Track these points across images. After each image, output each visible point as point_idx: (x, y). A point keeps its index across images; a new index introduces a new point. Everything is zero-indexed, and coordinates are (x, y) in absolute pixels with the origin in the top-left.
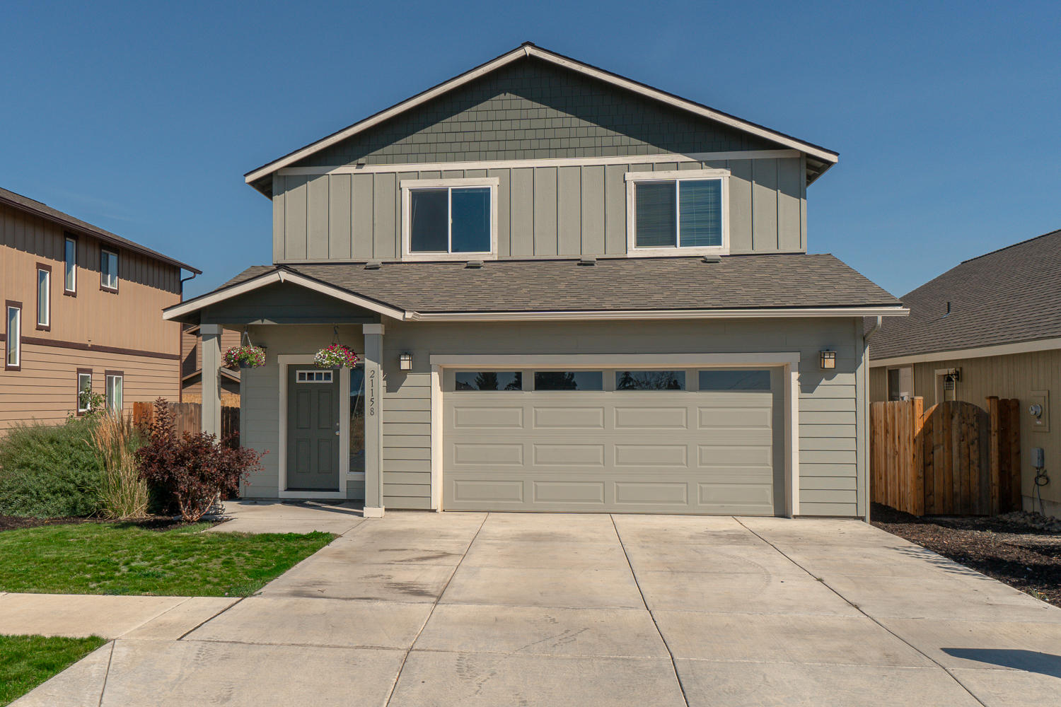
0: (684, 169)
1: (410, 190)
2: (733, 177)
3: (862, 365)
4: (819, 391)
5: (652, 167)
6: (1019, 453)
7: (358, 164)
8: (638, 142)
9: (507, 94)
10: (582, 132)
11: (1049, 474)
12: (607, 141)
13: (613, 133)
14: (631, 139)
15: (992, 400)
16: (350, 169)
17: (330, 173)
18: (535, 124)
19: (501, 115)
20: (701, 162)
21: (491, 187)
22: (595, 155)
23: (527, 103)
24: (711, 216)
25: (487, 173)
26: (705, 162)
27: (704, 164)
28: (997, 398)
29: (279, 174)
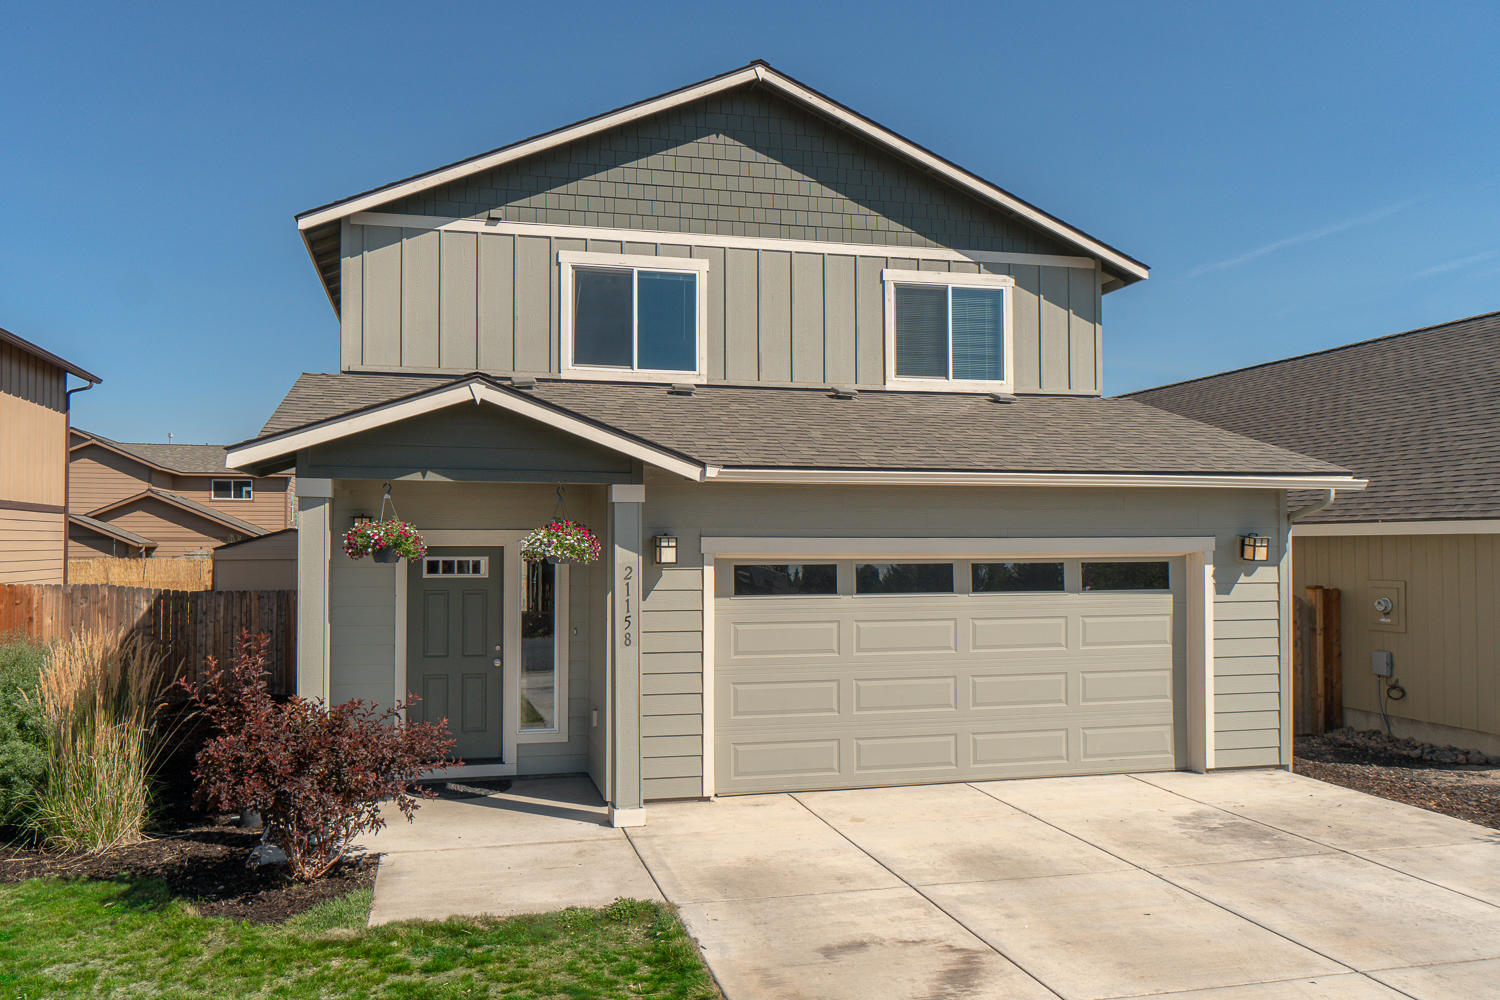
0: (958, 271)
1: (573, 267)
2: (1018, 287)
3: (1286, 555)
4: (1238, 592)
5: (917, 264)
6: (1340, 655)
7: (489, 218)
8: (899, 227)
9: (721, 136)
10: (825, 205)
11: (1401, 684)
12: (858, 222)
13: (866, 211)
14: (891, 221)
15: (1318, 590)
16: (476, 225)
17: (442, 228)
18: (760, 185)
19: (711, 167)
20: (978, 264)
21: (697, 273)
22: (843, 240)
23: (749, 153)
24: (988, 340)
25: (691, 251)
26: (984, 263)
27: (982, 266)
28: (1321, 587)
29: (352, 222)
